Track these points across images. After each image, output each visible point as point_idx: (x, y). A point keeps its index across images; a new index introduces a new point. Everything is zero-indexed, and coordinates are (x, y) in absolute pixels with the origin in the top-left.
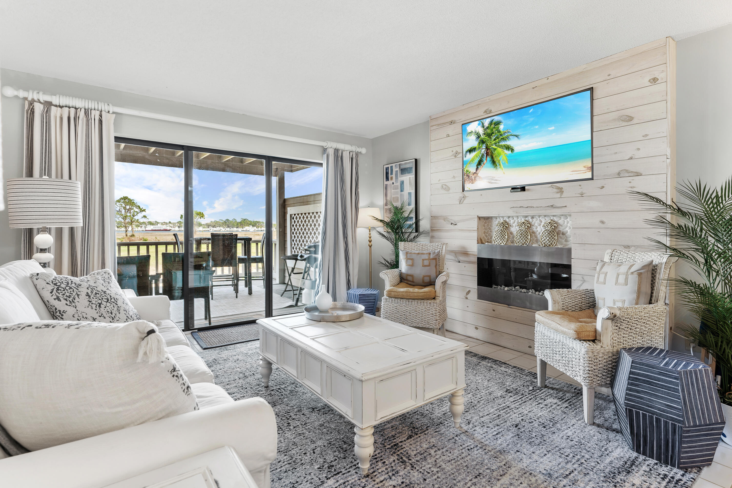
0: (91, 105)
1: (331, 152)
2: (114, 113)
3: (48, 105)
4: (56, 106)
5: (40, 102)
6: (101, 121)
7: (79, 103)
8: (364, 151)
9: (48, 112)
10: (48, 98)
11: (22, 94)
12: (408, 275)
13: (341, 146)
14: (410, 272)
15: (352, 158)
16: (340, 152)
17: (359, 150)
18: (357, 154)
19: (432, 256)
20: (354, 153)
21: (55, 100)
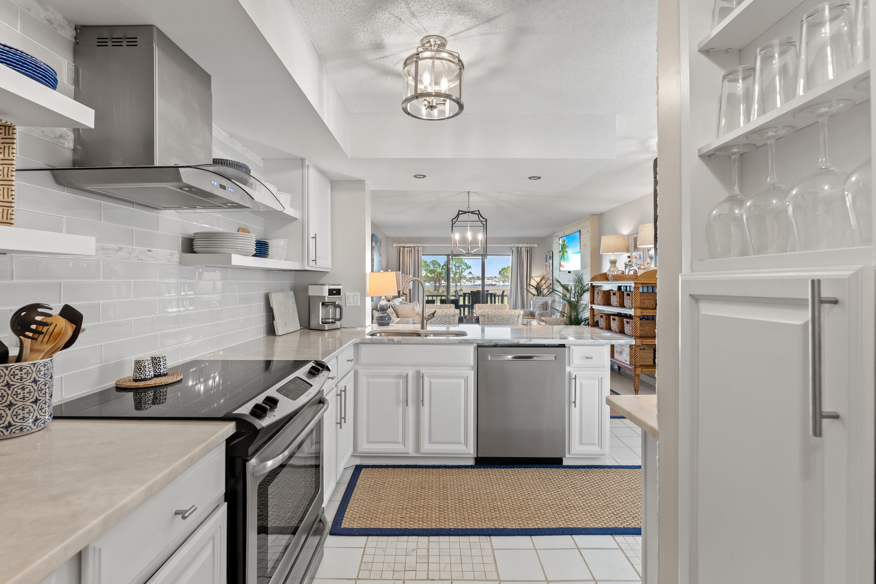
0: (415, 245)
1: (514, 249)
2: (422, 246)
3: (404, 247)
4: (406, 247)
5: (402, 247)
6: (418, 250)
7: (412, 245)
8: (536, 246)
9: (404, 250)
10: (404, 245)
11: (398, 245)
12: (532, 312)
13: (520, 245)
14: (533, 311)
15: (528, 251)
16: (520, 249)
17: (533, 245)
18: (531, 248)
19: (542, 303)
20: (529, 248)
21: (406, 245)
